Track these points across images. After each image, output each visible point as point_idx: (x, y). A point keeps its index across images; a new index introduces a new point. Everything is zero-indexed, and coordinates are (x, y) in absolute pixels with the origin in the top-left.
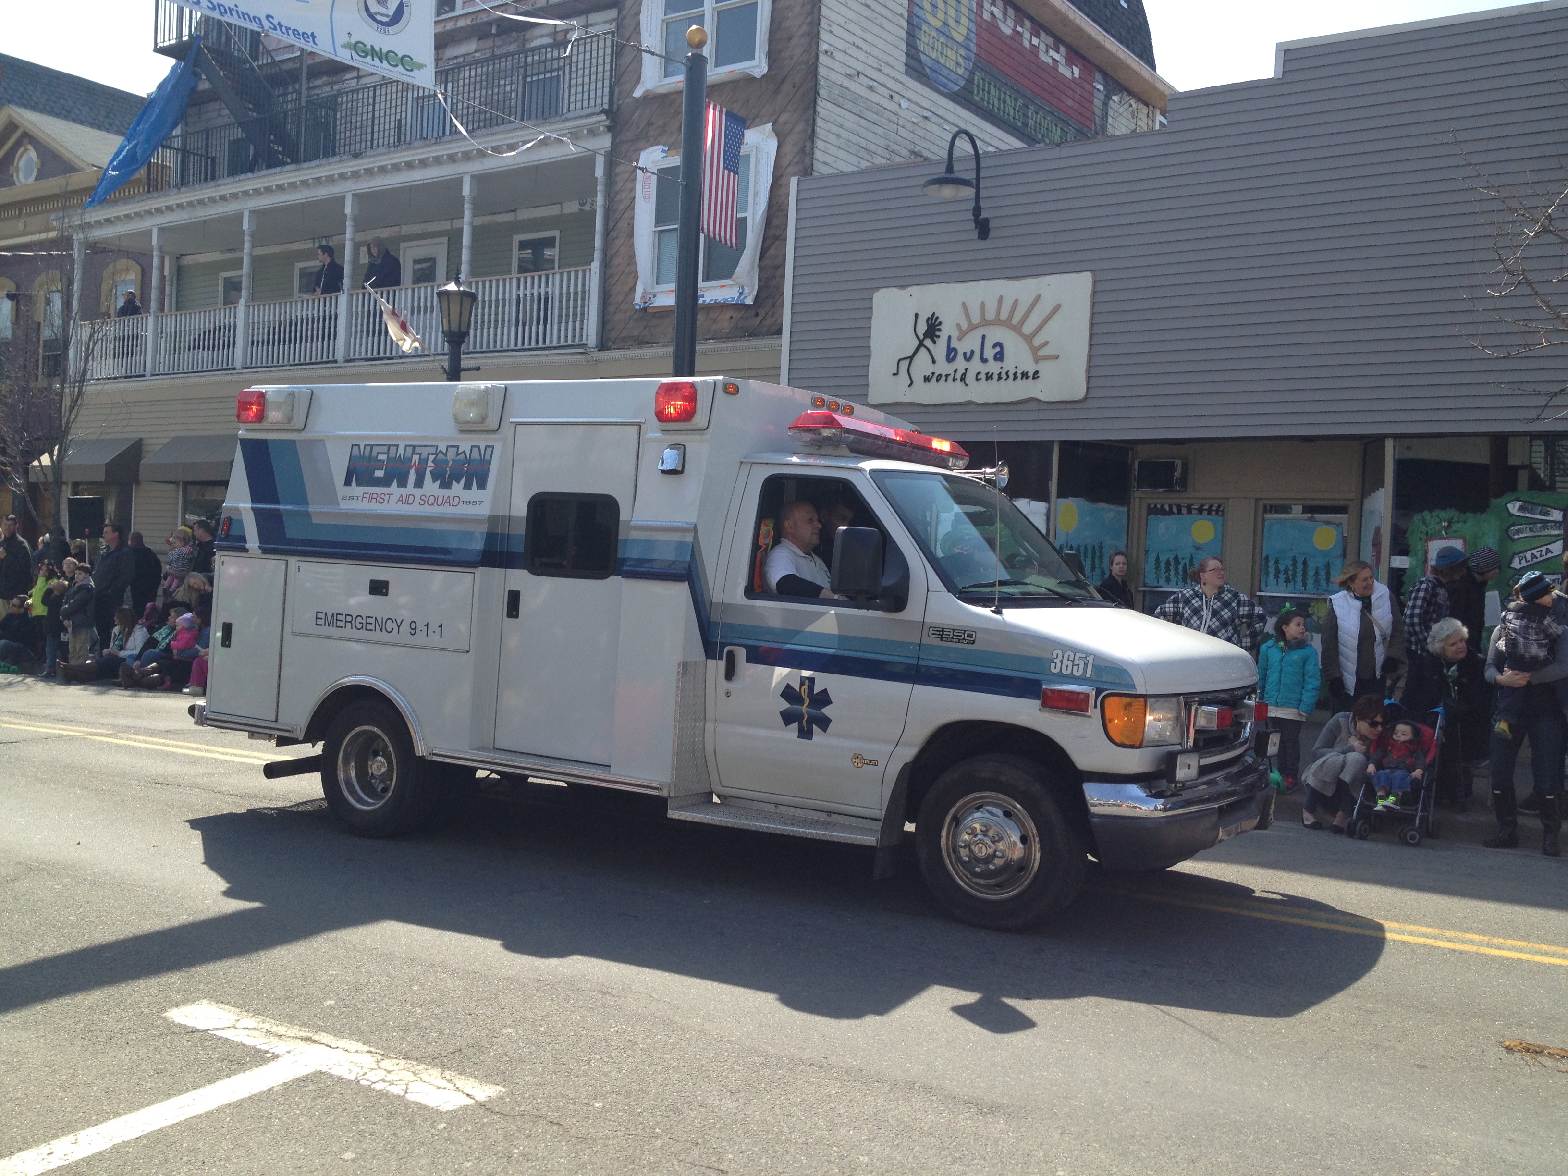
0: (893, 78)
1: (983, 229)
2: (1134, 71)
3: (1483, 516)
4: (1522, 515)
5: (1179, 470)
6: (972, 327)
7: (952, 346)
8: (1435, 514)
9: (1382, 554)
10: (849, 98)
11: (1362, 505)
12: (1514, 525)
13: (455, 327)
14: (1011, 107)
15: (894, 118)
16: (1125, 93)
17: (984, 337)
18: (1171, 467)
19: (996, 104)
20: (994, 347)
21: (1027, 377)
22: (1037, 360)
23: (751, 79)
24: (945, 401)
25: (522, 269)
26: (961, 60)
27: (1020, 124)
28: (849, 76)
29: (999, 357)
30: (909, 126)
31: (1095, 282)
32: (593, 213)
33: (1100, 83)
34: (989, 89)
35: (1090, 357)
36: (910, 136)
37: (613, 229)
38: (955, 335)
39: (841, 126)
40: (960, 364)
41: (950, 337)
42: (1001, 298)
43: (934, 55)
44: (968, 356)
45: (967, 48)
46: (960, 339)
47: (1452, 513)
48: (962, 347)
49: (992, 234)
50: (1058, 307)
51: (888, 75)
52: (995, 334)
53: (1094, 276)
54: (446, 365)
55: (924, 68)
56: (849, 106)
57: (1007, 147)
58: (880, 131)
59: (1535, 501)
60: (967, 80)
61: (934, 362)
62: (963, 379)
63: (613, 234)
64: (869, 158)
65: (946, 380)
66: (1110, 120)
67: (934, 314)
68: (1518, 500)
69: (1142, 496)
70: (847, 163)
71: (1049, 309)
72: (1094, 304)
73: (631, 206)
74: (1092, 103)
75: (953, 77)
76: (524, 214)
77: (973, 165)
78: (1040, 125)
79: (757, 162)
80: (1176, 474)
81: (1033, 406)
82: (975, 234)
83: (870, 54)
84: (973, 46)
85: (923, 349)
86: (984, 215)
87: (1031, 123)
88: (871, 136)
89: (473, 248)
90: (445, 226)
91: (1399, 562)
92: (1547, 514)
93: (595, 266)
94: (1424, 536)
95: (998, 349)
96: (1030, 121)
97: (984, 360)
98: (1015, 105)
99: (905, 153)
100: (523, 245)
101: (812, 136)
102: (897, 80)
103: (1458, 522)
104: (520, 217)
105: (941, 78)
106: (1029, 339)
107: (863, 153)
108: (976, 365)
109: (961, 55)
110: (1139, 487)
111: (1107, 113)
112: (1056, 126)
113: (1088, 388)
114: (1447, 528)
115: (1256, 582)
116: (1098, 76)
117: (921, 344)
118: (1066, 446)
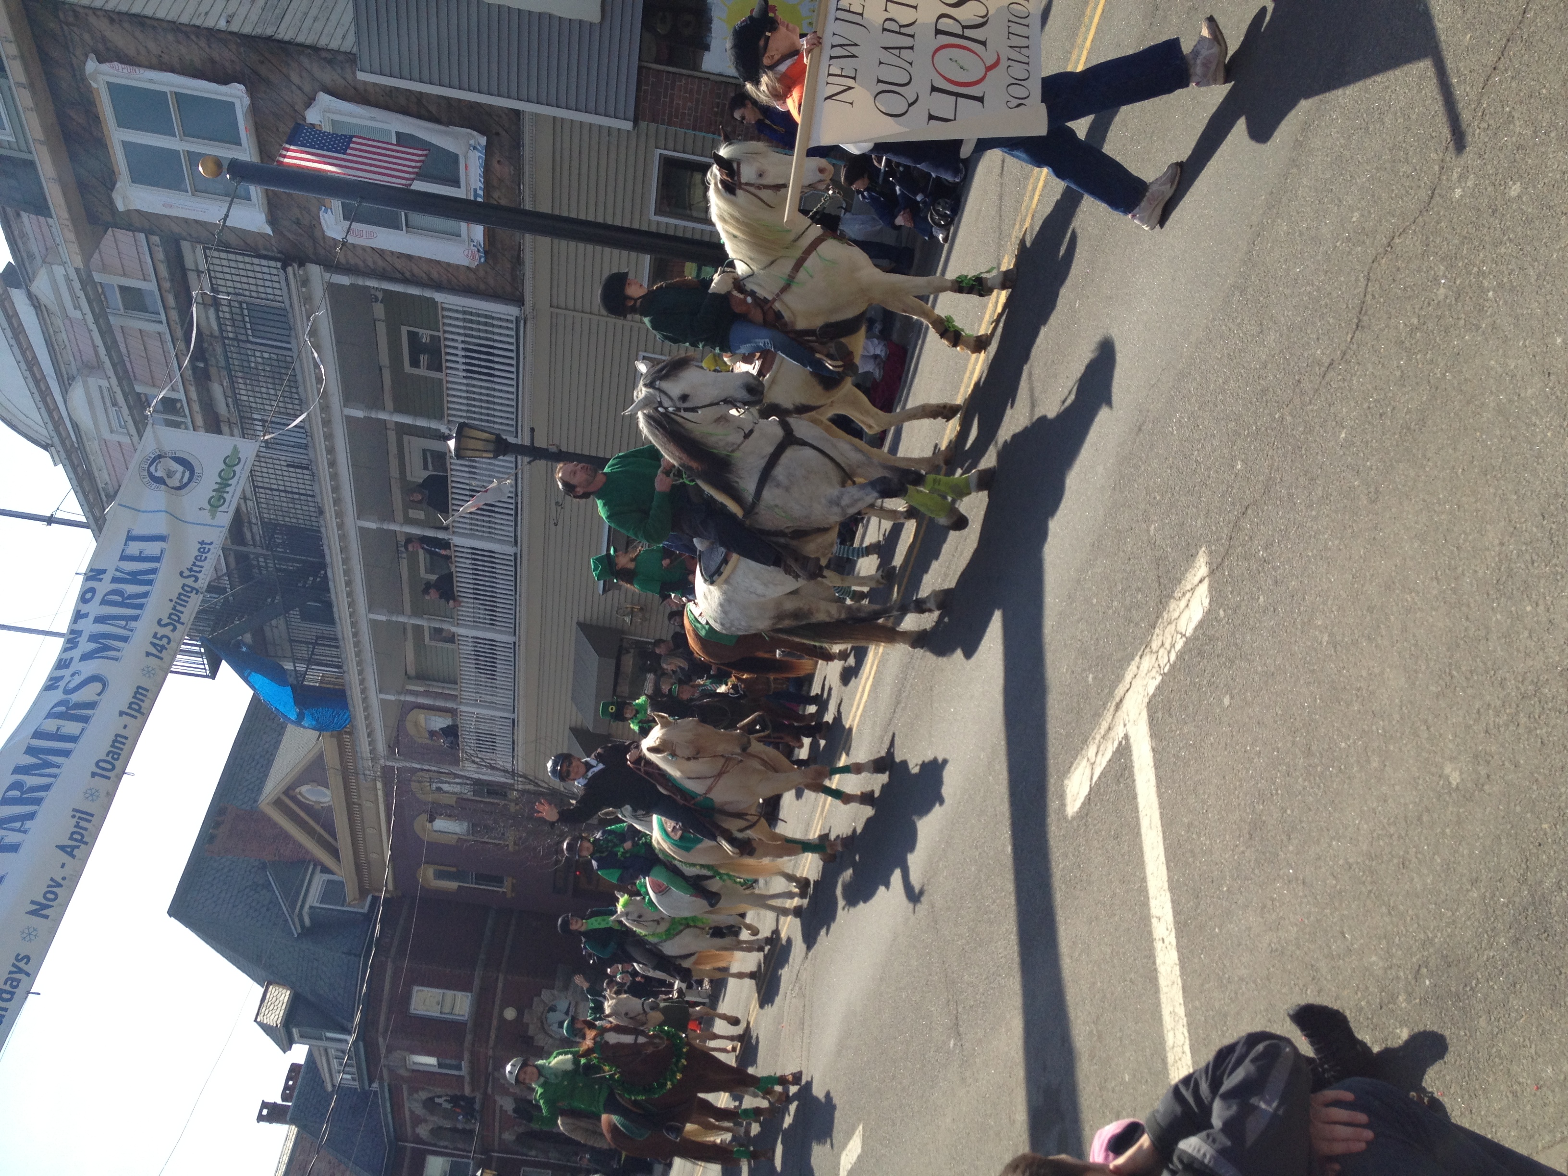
13: (491, 447)
23: (253, 107)
25: (439, 369)
32: (385, 291)
37: (403, 274)
39: (305, 15)
54: (527, 459)
63: (408, 274)
73: (381, 253)
76: (384, 358)
89: (416, 414)
90: (392, 436)
93: (439, 297)
100: (415, 363)
101: (315, 48)
104: (388, 364)
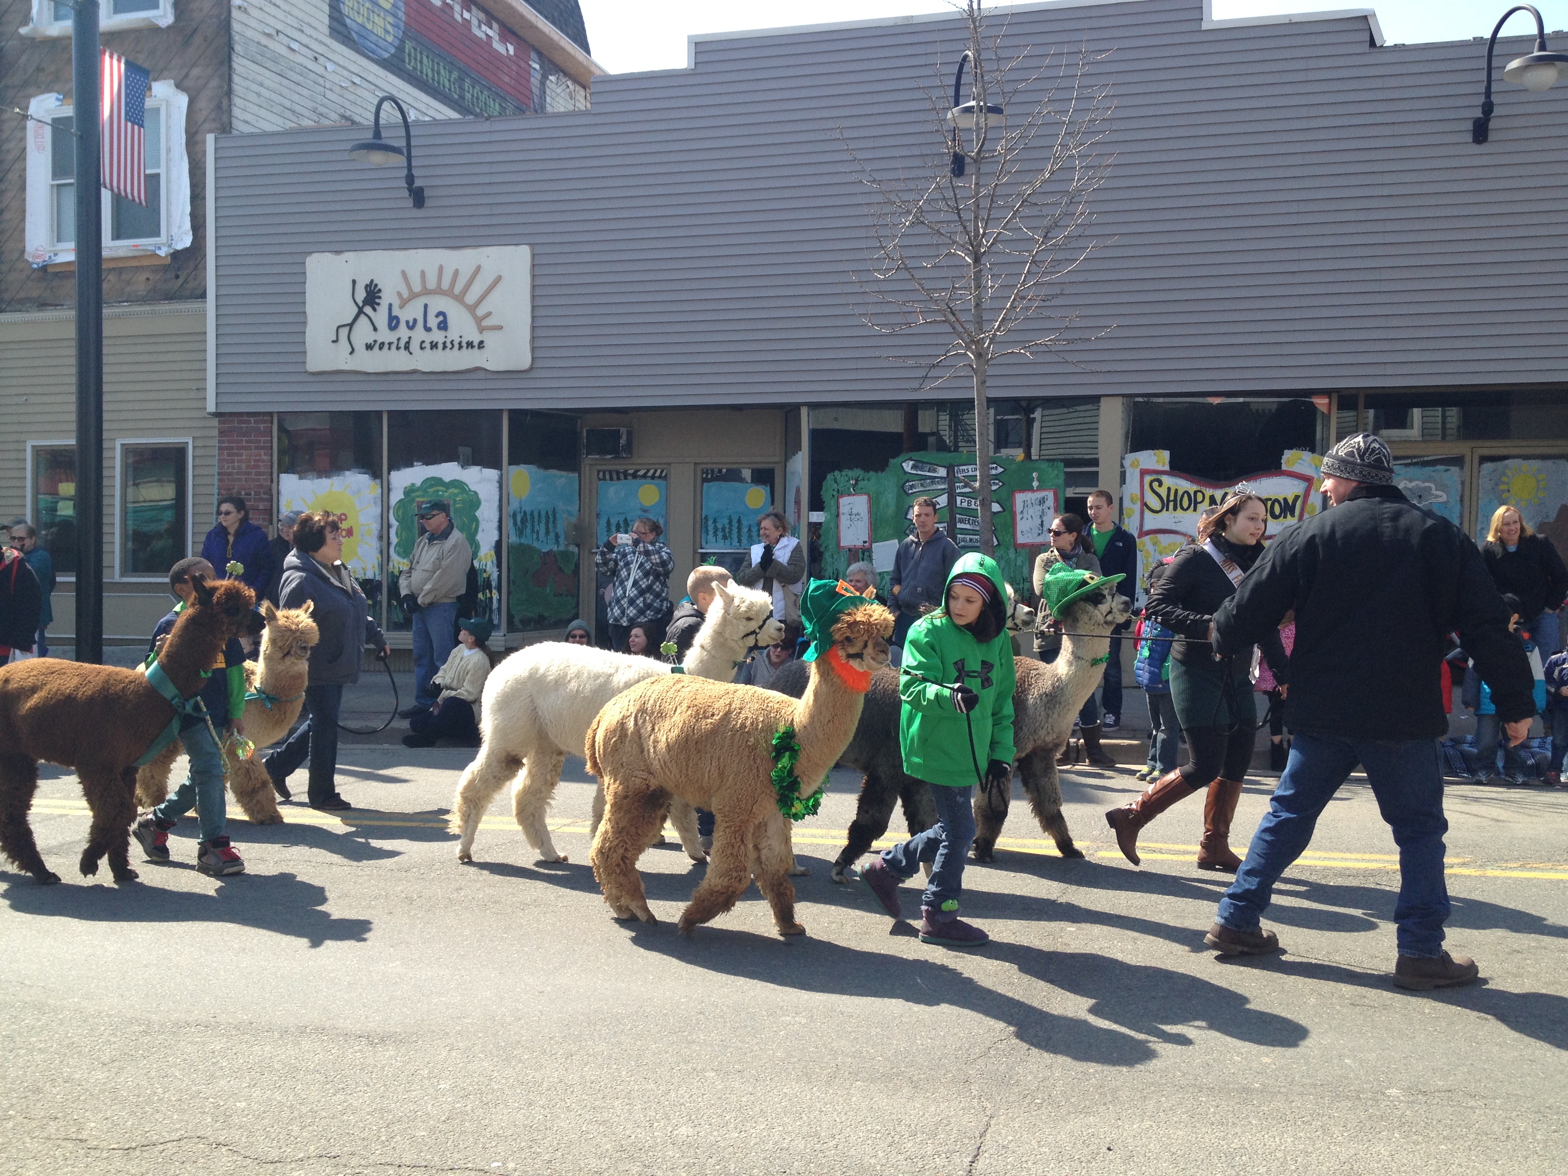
0: (316, 40)
1: (418, 197)
2: (570, 54)
3: (884, 474)
4: (914, 472)
5: (624, 437)
6: (413, 296)
7: (393, 314)
8: (844, 473)
9: (802, 510)
10: (268, 56)
11: (785, 468)
12: (908, 481)
14: (446, 79)
15: (321, 81)
16: (562, 74)
17: (426, 306)
18: (617, 435)
19: (430, 75)
20: (437, 316)
21: (473, 347)
22: (481, 330)
23: (155, 30)
24: (390, 369)
26: (389, 28)
27: (456, 97)
28: (269, 35)
29: (443, 326)
30: (337, 89)
31: (533, 256)
33: (535, 62)
34: (421, 59)
35: (533, 328)
36: (339, 100)
38: (396, 303)
39: (261, 85)
40: (403, 332)
41: (390, 305)
42: (441, 268)
43: (360, 20)
44: (411, 324)
45: (395, 16)
46: (401, 307)
47: (858, 472)
48: (405, 315)
49: (428, 203)
50: (499, 279)
51: (311, 37)
52: (438, 304)
53: (532, 250)
55: (349, 33)
56: (269, 64)
57: (443, 117)
58: (305, 92)
59: (924, 460)
60: (397, 48)
61: (375, 329)
62: (407, 347)
64: (295, 119)
65: (389, 349)
66: (548, 99)
67: (372, 281)
68: (911, 459)
69: (590, 462)
70: (271, 123)
71: (489, 281)
72: (533, 277)
74: (529, 81)
75: (382, 43)
77: (403, 133)
78: (478, 99)
79: (168, 116)
80: (621, 441)
81: (481, 375)
82: (410, 203)
83: (289, 13)
84: (401, 14)
85: (363, 318)
86: (418, 183)
87: (468, 96)
88: (296, 98)
91: (816, 517)
92: (935, 471)
94: (835, 493)
95: (441, 318)
96: (467, 94)
97: (428, 329)
98: (450, 77)
99: (334, 116)
101: (229, 93)
102: (321, 42)
103: (863, 480)
105: (369, 44)
106: (472, 309)
107: (288, 114)
108: (419, 334)
109: (389, 23)
110: (588, 454)
111: (545, 93)
112: (494, 100)
113: (533, 359)
114: (854, 486)
115: (698, 541)
116: (533, 55)
117: (361, 311)
118: (515, 414)
